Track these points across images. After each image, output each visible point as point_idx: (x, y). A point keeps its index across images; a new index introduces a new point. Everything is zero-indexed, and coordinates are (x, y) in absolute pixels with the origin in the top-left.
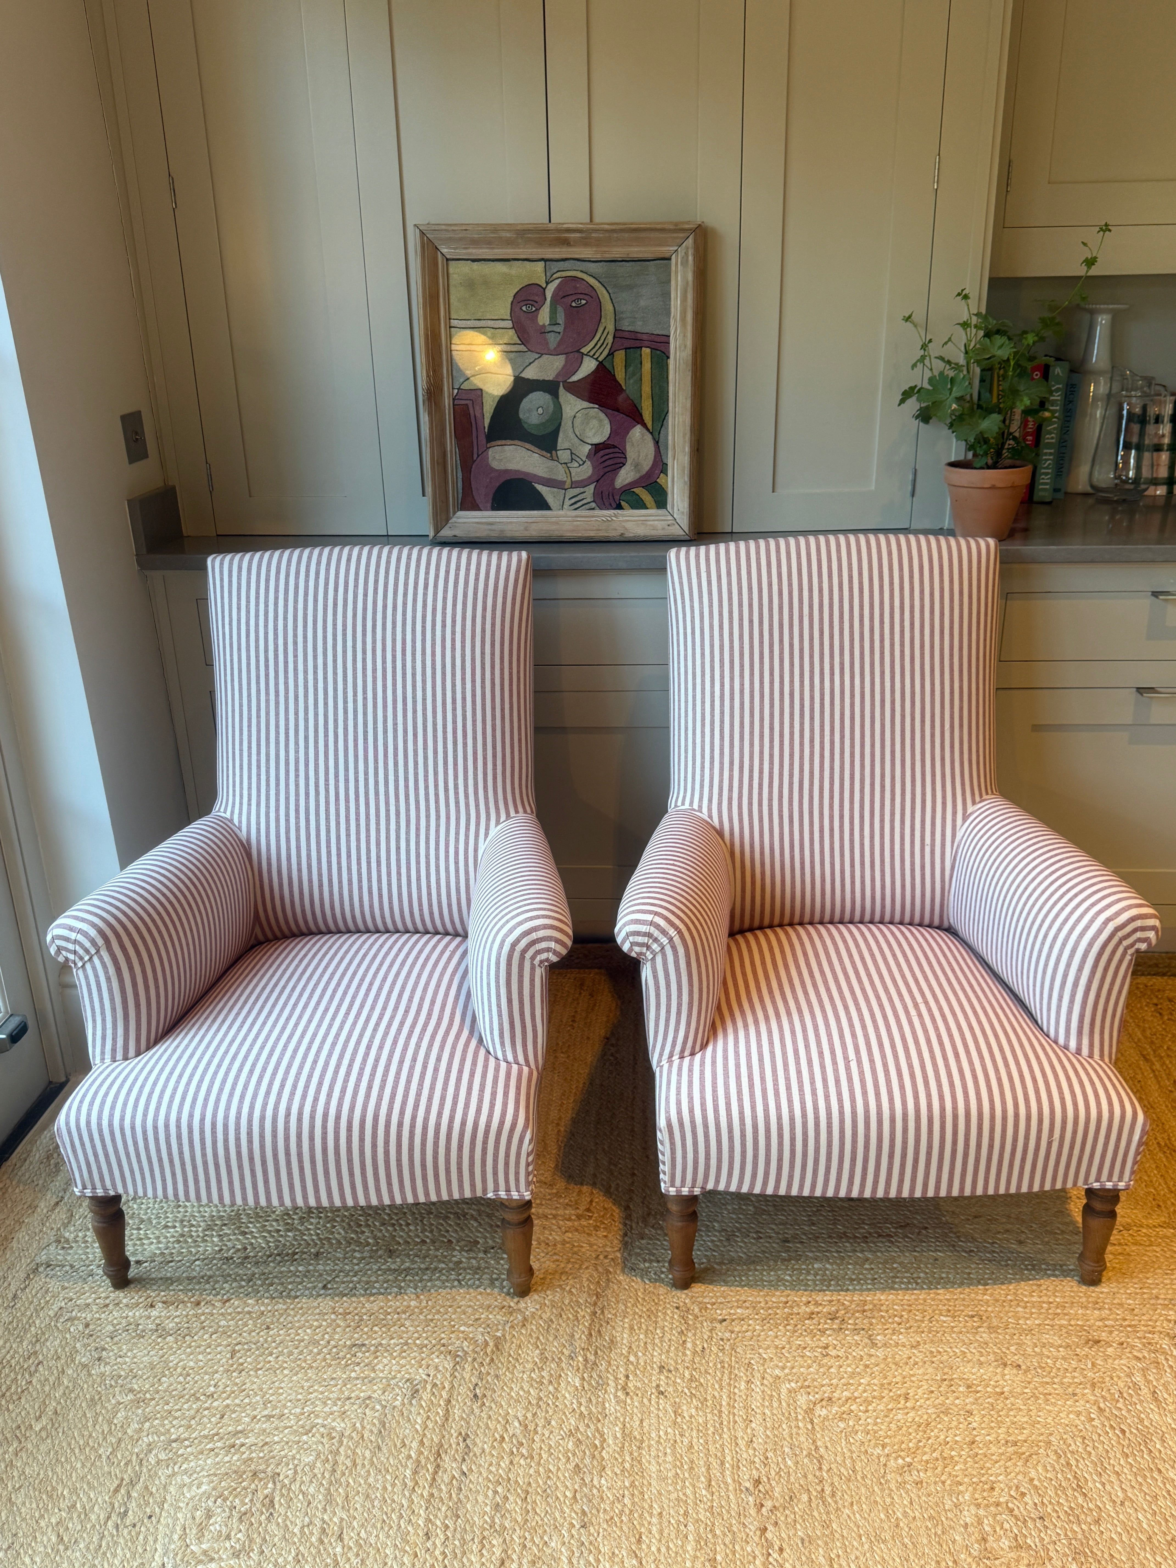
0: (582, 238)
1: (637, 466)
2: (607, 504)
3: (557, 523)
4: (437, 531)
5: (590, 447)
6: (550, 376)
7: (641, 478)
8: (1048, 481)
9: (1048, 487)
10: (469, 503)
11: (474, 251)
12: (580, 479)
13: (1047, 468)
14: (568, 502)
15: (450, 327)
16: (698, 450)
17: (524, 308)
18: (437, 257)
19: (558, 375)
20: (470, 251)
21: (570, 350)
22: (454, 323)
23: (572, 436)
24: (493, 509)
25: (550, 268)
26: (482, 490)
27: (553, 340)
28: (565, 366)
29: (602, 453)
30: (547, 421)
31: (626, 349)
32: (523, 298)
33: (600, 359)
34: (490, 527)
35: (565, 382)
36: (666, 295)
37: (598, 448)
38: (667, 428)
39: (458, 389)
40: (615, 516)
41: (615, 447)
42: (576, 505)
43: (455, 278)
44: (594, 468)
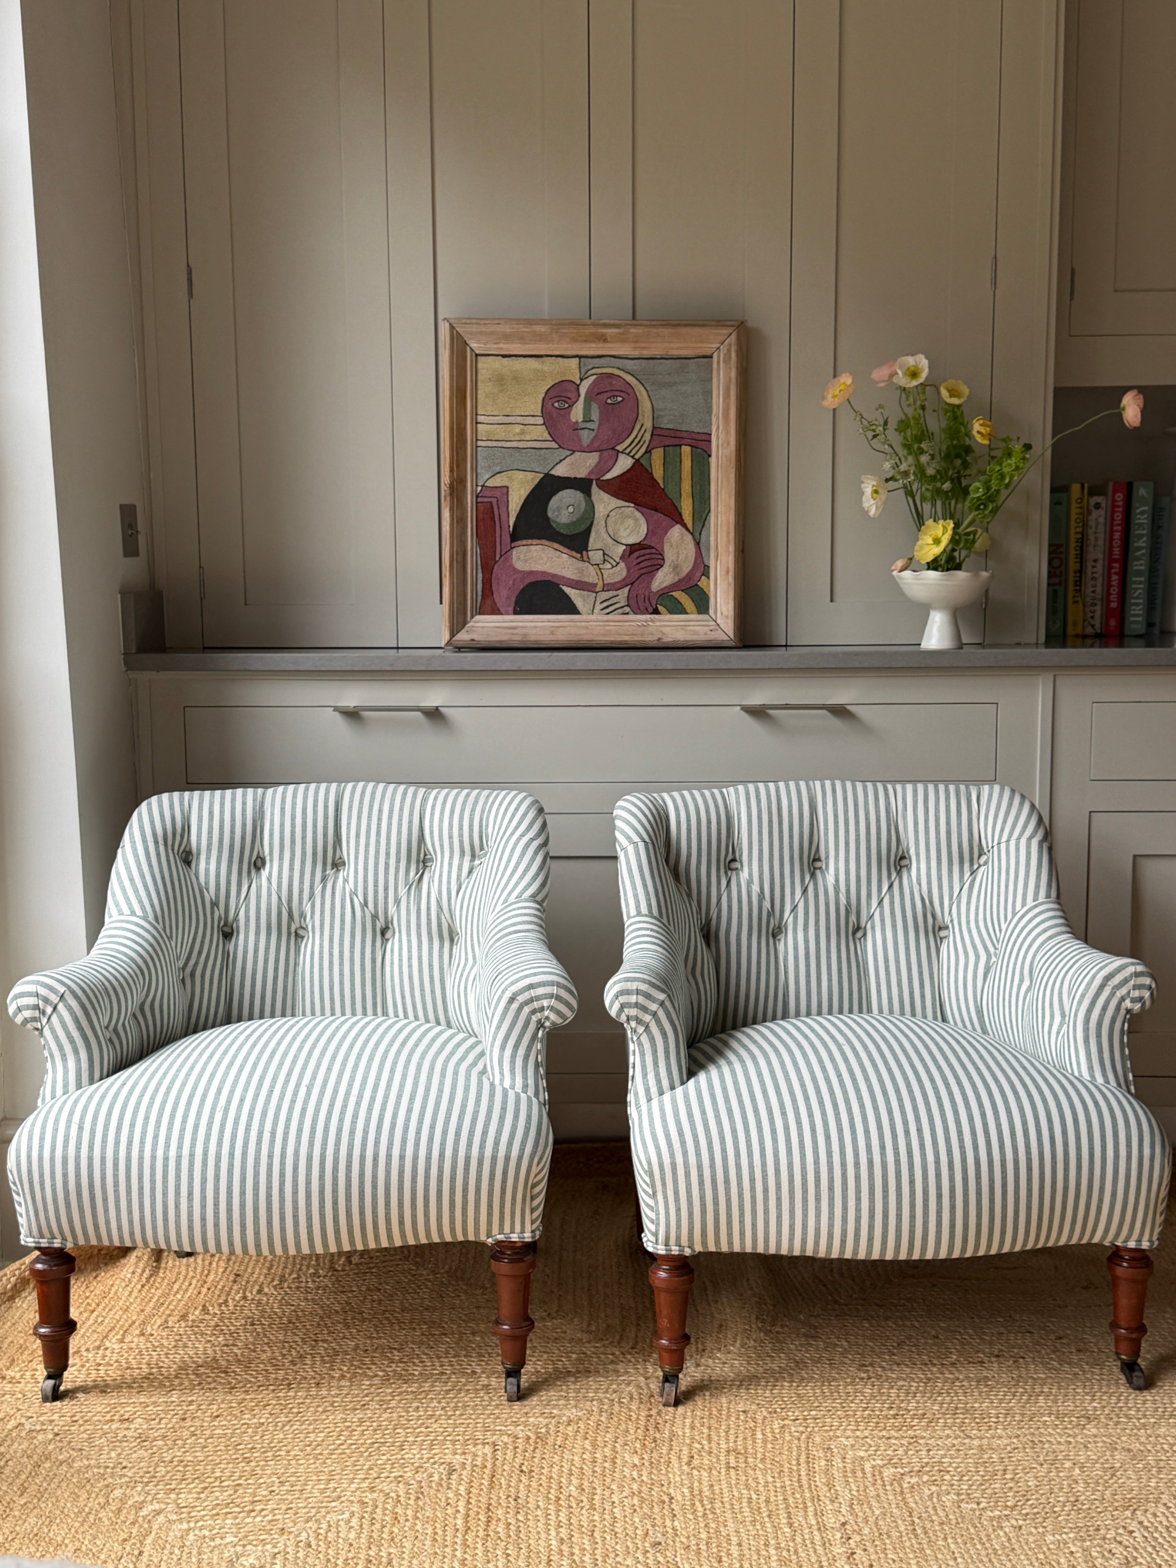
0: (620, 333)
1: (676, 568)
2: (642, 608)
3: (587, 628)
4: (452, 635)
5: (624, 547)
6: (582, 473)
7: (680, 581)
8: (1140, 612)
9: (1140, 619)
10: (488, 606)
11: (505, 346)
12: (613, 581)
13: (1137, 598)
14: (598, 607)
15: (477, 423)
16: (743, 551)
17: (556, 405)
18: (465, 352)
19: (590, 473)
20: (501, 346)
21: (605, 447)
22: (480, 419)
23: (606, 536)
24: (516, 613)
25: (585, 365)
26: (504, 594)
27: (586, 437)
28: (599, 463)
29: (637, 554)
30: (578, 520)
31: (665, 446)
32: (555, 395)
33: (637, 457)
34: (511, 631)
35: (597, 480)
36: (708, 393)
37: (632, 549)
38: (709, 529)
39: (483, 486)
40: (652, 621)
41: (652, 548)
42: (608, 608)
43: (483, 374)
44: (629, 569)
